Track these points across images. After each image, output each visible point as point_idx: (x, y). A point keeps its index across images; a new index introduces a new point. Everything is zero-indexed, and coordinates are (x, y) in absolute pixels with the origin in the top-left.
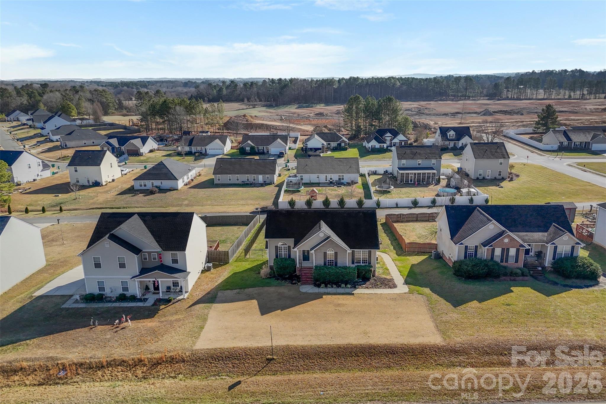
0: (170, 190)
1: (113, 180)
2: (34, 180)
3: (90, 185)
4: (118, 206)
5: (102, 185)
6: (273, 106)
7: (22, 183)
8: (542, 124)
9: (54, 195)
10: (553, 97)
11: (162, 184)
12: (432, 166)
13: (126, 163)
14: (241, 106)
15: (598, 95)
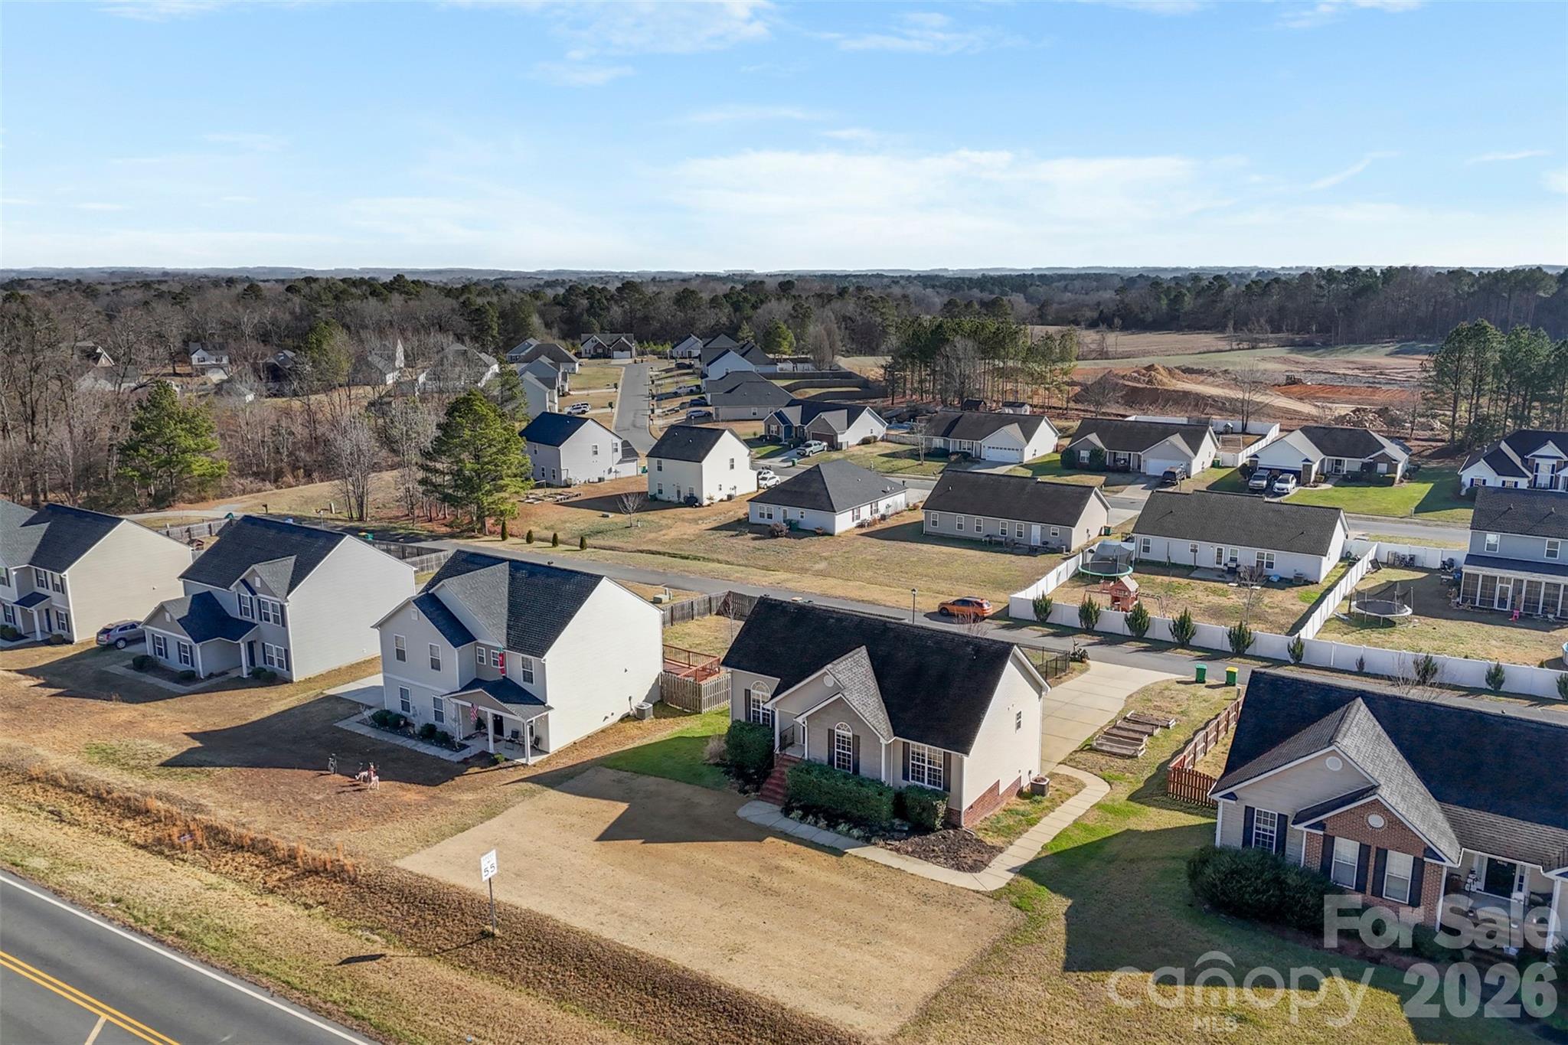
0: (814, 533)
1: (730, 497)
2: (600, 480)
3: (680, 503)
4: (686, 554)
5: (701, 505)
6: (1312, 345)
7: (574, 483)
9: (601, 513)
11: (802, 517)
13: (794, 465)
14: (1220, 343)
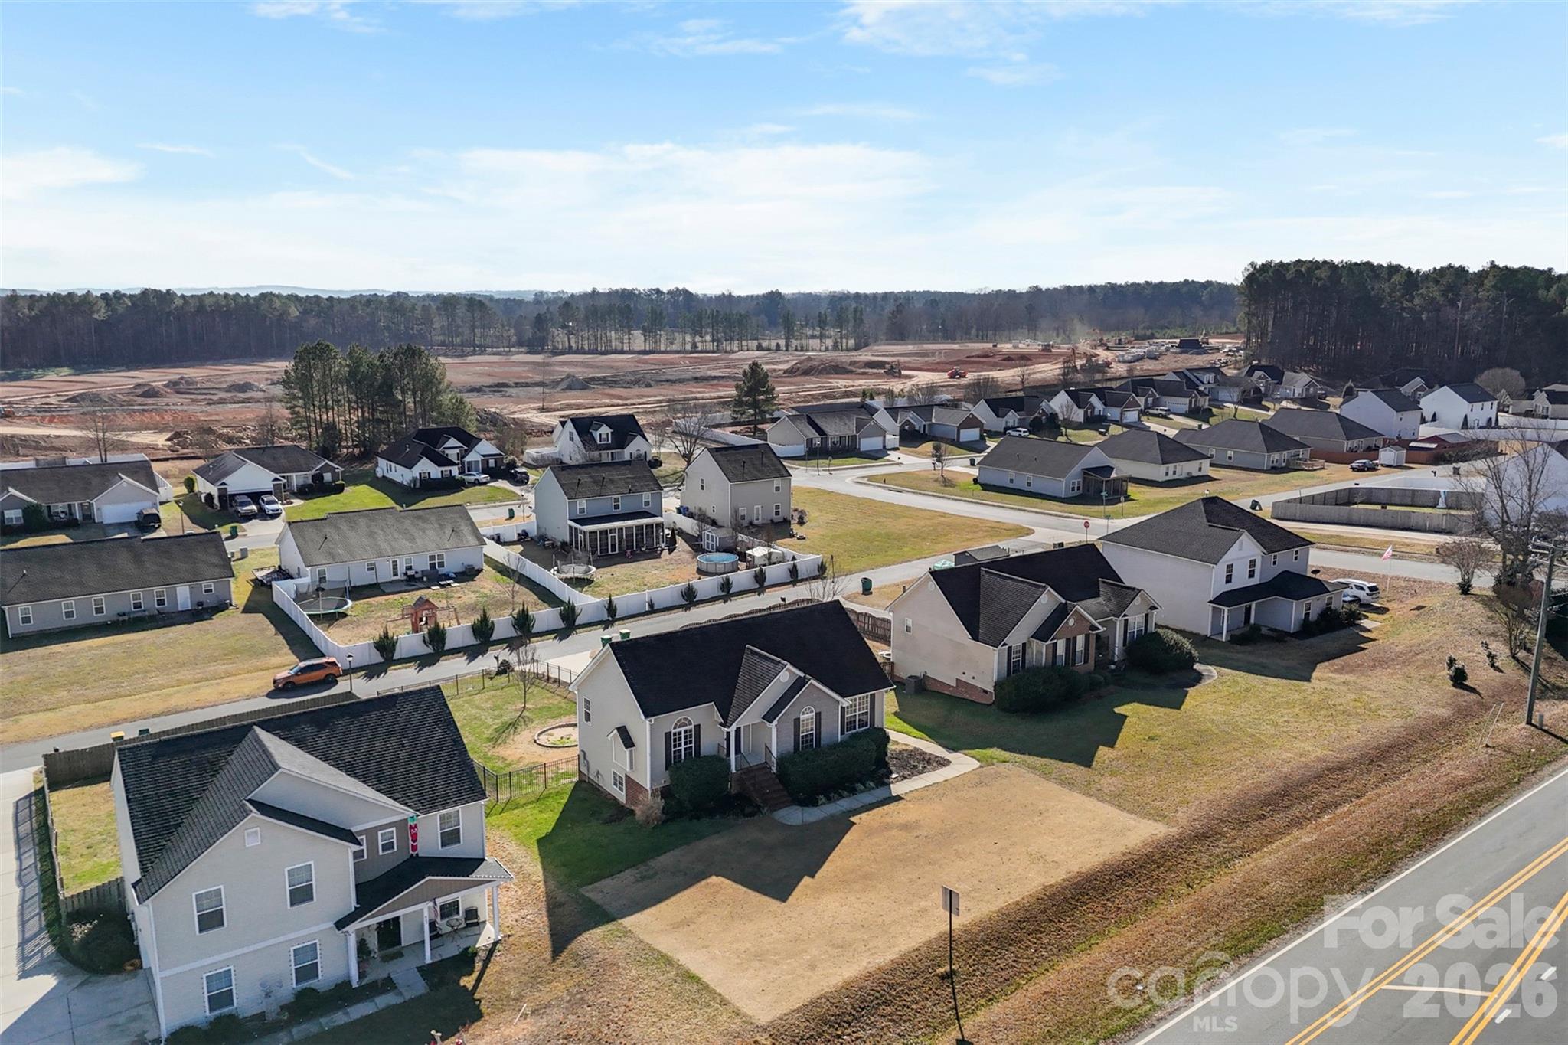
8: (747, 404)
10: (662, 349)
12: (644, 508)
15: (744, 343)
